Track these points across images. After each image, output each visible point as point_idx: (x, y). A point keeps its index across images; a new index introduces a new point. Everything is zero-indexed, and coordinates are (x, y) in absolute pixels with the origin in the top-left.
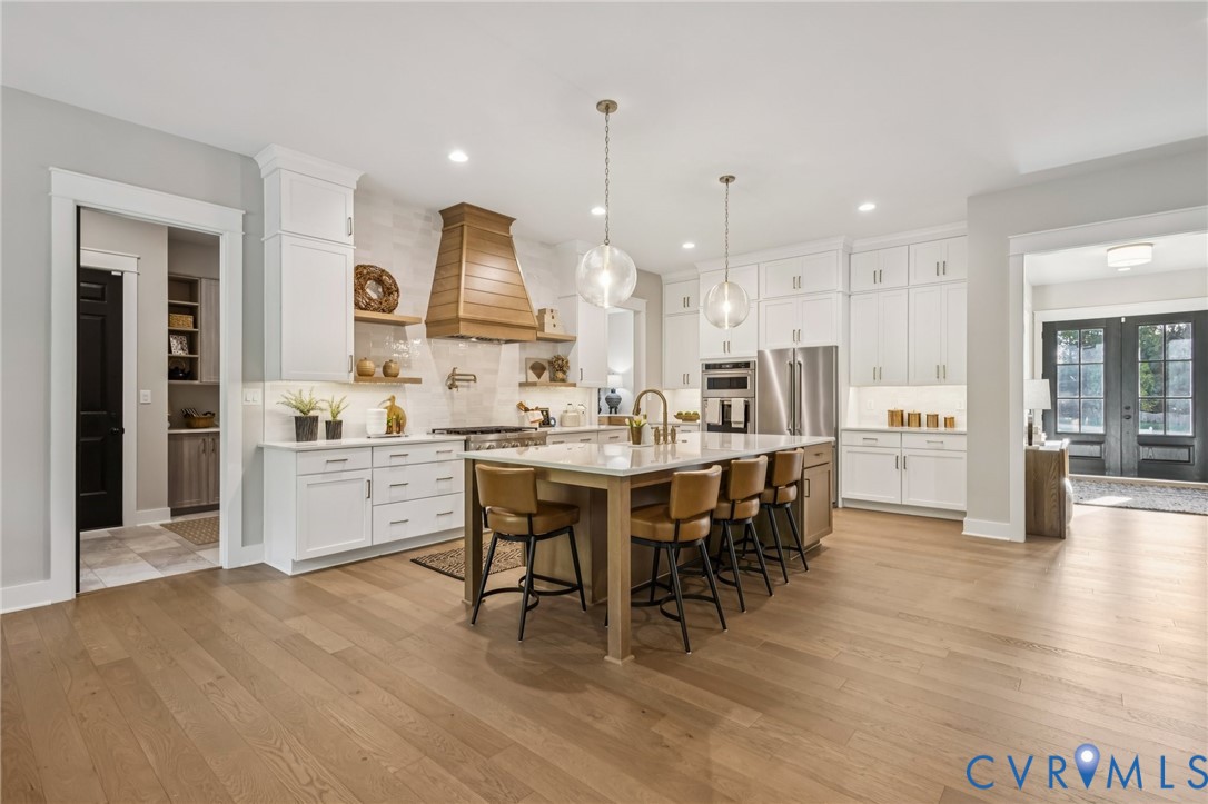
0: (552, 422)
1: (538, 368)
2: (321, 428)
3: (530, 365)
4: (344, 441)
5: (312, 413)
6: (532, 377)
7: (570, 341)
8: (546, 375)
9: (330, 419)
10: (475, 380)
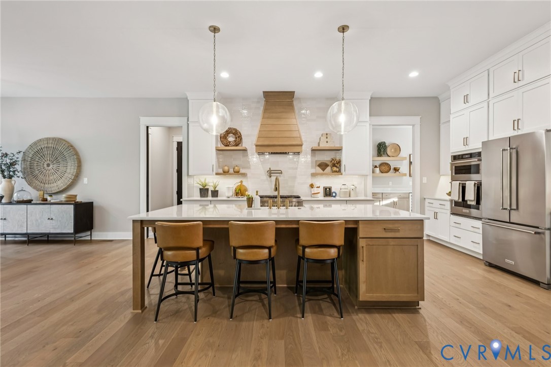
0: (334, 194)
1: (323, 166)
2: (210, 193)
3: (318, 164)
4: (219, 198)
5: (206, 187)
6: (319, 170)
7: (339, 150)
8: (328, 169)
9: (213, 189)
10: (281, 173)
